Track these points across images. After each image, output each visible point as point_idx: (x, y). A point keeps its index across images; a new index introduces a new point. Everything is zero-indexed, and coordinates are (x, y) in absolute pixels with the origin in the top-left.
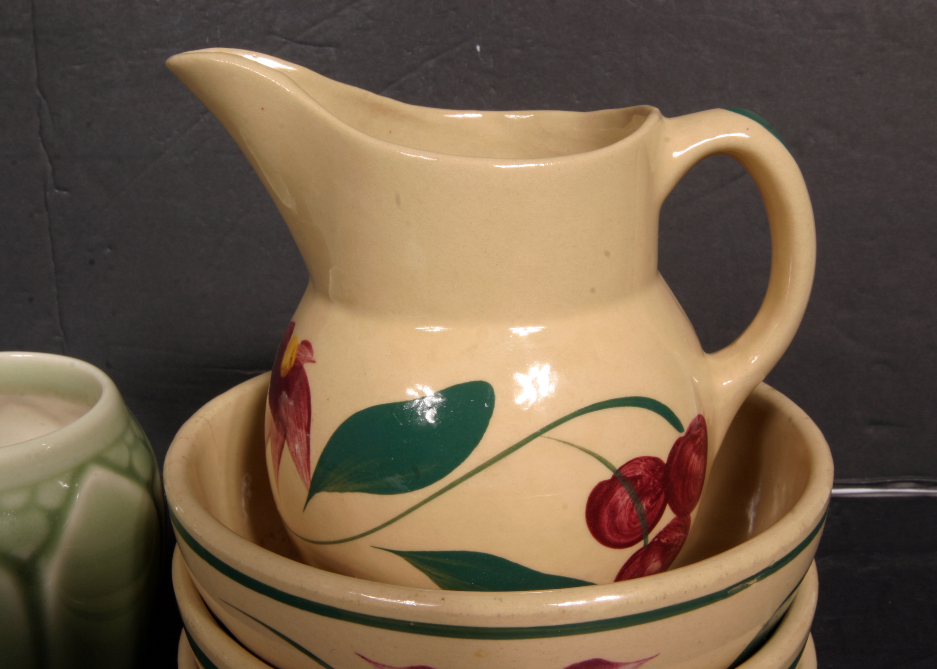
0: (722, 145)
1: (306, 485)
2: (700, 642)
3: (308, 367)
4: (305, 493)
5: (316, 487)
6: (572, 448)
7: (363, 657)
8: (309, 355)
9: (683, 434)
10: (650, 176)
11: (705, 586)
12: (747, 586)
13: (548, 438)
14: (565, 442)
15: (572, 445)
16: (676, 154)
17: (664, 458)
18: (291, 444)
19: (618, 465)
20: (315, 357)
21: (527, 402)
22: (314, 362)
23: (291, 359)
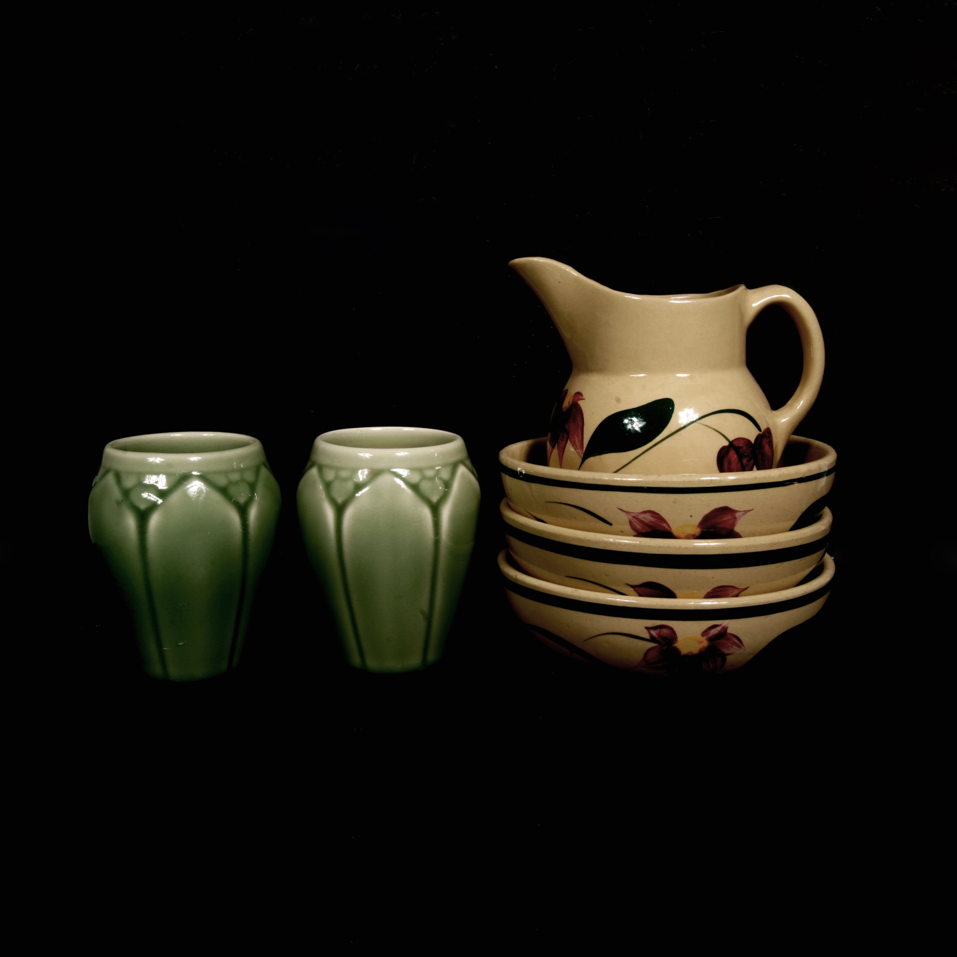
0: (776, 300)
1: (580, 456)
2: (772, 507)
3: (581, 403)
4: (580, 460)
5: (586, 456)
6: (710, 429)
7: (621, 510)
8: (581, 397)
9: (761, 433)
10: (742, 315)
11: (773, 477)
12: (793, 484)
13: (700, 423)
14: (706, 426)
15: (710, 427)
16: (754, 305)
17: (753, 440)
18: (572, 439)
19: (731, 438)
20: (584, 397)
21: (683, 423)
22: (584, 399)
23: (569, 402)
